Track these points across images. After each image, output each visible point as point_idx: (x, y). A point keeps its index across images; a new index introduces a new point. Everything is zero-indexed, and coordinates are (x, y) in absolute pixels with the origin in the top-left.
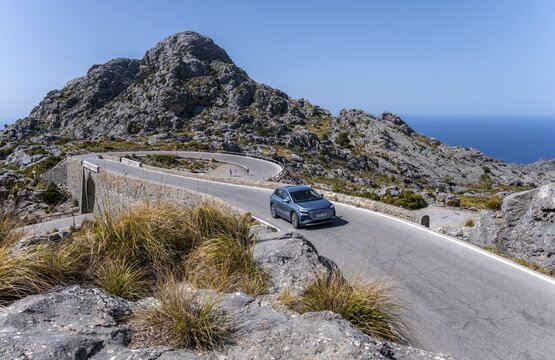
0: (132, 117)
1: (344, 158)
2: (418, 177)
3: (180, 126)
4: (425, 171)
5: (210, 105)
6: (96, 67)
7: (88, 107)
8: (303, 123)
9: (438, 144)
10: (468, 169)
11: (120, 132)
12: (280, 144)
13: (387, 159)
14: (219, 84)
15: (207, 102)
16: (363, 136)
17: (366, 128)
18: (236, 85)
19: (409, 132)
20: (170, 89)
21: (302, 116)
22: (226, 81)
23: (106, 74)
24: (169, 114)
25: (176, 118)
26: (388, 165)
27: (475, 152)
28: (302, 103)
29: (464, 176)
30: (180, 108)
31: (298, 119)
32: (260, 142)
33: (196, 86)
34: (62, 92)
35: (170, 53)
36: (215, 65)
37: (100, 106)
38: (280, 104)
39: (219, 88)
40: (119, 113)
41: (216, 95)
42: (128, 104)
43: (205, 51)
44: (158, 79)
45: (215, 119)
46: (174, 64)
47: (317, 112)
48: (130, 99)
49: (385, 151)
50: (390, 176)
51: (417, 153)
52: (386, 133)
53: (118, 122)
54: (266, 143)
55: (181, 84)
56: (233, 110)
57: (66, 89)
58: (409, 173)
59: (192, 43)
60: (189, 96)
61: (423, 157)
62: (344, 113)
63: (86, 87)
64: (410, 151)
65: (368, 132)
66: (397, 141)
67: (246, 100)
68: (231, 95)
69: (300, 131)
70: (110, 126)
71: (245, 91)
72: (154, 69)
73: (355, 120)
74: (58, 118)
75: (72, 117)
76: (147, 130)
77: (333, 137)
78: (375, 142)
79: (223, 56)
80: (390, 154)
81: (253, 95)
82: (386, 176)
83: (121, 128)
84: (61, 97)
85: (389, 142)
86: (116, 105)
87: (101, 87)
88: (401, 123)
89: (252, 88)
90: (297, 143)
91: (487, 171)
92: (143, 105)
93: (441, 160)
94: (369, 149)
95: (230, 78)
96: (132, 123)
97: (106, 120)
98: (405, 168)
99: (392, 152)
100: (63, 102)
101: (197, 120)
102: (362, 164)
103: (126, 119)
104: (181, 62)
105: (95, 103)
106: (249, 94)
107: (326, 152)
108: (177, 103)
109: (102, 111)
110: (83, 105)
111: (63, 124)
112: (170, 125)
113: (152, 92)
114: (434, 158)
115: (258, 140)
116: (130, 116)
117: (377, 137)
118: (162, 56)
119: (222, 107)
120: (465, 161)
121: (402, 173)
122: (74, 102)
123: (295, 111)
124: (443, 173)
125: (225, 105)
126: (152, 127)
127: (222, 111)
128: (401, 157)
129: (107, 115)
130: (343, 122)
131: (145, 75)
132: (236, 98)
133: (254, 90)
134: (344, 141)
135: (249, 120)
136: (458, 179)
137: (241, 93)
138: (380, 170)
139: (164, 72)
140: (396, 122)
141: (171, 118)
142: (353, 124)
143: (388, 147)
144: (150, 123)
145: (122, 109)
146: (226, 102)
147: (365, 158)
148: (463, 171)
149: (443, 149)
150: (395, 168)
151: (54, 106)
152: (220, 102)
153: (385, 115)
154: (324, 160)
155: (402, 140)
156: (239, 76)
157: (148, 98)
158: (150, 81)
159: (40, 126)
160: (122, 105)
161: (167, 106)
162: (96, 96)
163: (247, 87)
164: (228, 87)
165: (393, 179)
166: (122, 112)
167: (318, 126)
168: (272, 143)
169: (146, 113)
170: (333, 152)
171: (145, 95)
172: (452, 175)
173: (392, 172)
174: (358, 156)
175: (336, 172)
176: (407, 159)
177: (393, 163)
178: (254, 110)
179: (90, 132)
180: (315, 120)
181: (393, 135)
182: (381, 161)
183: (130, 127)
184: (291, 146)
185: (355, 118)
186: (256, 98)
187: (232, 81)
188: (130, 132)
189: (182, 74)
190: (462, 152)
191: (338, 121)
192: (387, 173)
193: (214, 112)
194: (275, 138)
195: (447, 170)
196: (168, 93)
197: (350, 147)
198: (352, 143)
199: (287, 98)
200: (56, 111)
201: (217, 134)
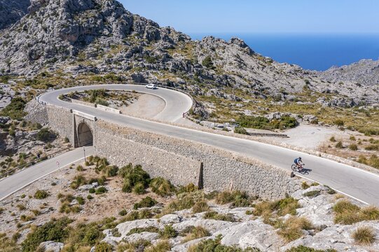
0: (32, 46)
1: (212, 78)
2: (263, 90)
3: (76, 54)
4: (268, 85)
5: (99, 35)
8: (173, 48)
9: (271, 62)
10: (295, 81)
11: (20, 58)
12: (165, 69)
13: (240, 77)
14: (103, 17)
15: (96, 33)
16: (222, 59)
17: (224, 52)
18: (117, 17)
19: (251, 53)
20: (64, 22)
21: (171, 41)
22: (109, 13)
24: (66, 43)
25: (72, 47)
26: (242, 81)
27: (297, 67)
28: (169, 30)
29: (292, 87)
30: (74, 39)
31: (169, 45)
38: (154, 32)
39: (104, 20)
40: (17, 42)
41: (102, 26)
42: (24, 33)
44: (51, 12)
45: (104, 47)
47: (181, 38)
48: (25, 29)
49: (239, 71)
50: (244, 90)
51: (260, 71)
52: (238, 56)
53: (17, 50)
55: (72, 18)
56: (117, 38)
58: (257, 87)
60: (80, 27)
61: (265, 74)
64: (256, 70)
65: (225, 56)
66: (246, 62)
67: (127, 30)
68: (114, 26)
69: (178, 58)
70: (10, 53)
72: (45, 3)
73: (215, 46)
76: (47, 57)
78: (231, 64)
80: (243, 72)
81: (132, 26)
82: (241, 90)
83: (21, 55)
85: (241, 64)
86: (12, 34)
88: (245, 46)
89: (130, 19)
90: (177, 68)
91: (308, 83)
92: (39, 36)
93: (277, 76)
94: (227, 69)
95: (112, 11)
96: (32, 51)
97: (6, 48)
98: (253, 83)
99: (244, 71)
101: (90, 49)
102: (224, 81)
103: (26, 48)
106: (129, 25)
107: (199, 74)
108: (71, 33)
109: (1, 40)
112: (68, 53)
113: (47, 24)
114: (271, 74)
115: (148, 66)
116: (30, 45)
117: (232, 59)
119: (108, 36)
120: (291, 75)
121: (252, 87)
123: (166, 38)
124: (278, 85)
125: (110, 35)
127: (108, 39)
128: (250, 75)
129: (6, 43)
130: (205, 48)
131: (36, 7)
132: (118, 28)
133: (132, 22)
134: (209, 63)
135: (139, 50)
136: (289, 90)
137: (122, 24)
138: (237, 85)
139: (54, 5)
140: (241, 46)
141: (67, 46)
142: (213, 49)
143: (241, 67)
144: (49, 51)
146: (111, 32)
147: (226, 77)
148: (292, 83)
149: (275, 65)
150: (247, 83)
152: (106, 32)
153: (233, 40)
154: (198, 81)
155: (249, 61)
157: (44, 29)
158: (43, 14)
160: (18, 35)
163: (126, 18)
164: (111, 19)
165: (247, 92)
166: (20, 41)
169: (44, 42)
170: (203, 74)
171: (40, 26)
172: (284, 86)
173: (245, 86)
174: (221, 76)
175: (212, 92)
176: (254, 76)
177: (245, 80)
178: (135, 39)
180: (181, 45)
181: (243, 57)
182: (237, 78)
183: (31, 54)
184: (173, 71)
185: (214, 43)
186: (135, 28)
187: (113, 14)
188: (31, 59)
190: (288, 68)
192: (242, 87)
193: (103, 41)
194: (161, 64)
195: (282, 83)
196: (63, 26)
197: (213, 68)
198: (214, 65)
199: (158, 27)
201: (115, 63)
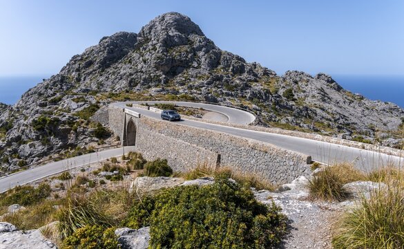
1: (291, 108)
2: (348, 125)
3: (166, 82)
4: (354, 120)
5: (189, 67)
6: (105, 38)
7: (100, 67)
8: (256, 81)
9: (362, 98)
10: (388, 118)
11: (123, 86)
12: (242, 97)
13: (323, 109)
14: (194, 51)
15: (186, 65)
16: (304, 92)
17: (307, 85)
18: (207, 52)
19: (339, 89)
20: (160, 54)
21: (255, 75)
22: (200, 48)
23: (112, 43)
24: (159, 73)
25: (164, 76)
26: (324, 114)
27: (392, 105)
28: (255, 65)
29: (385, 125)
30: (167, 69)
31: (253, 78)
32: (228, 95)
33: (179, 52)
34: (82, 56)
35: (159, 28)
36: (192, 37)
37: (108, 66)
38: (240, 66)
39: (195, 54)
40: (122, 72)
41: (192, 59)
42: (129, 65)
43: (185, 26)
44: (151, 47)
45: (192, 77)
46: (162, 36)
47: (266, 73)
48: (130, 62)
49: (321, 104)
50: (326, 123)
51: (346, 106)
52: (322, 90)
53: (121, 78)
54: (232, 95)
55: (167, 51)
56: (205, 70)
57: (84, 54)
58: (341, 121)
59: (176, 20)
60: (173, 60)
61: (352, 109)
62: (289, 73)
63: (98, 53)
64: (341, 104)
65: (308, 89)
66: (331, 96)
67: (214, 63)
68: (203, 59)
69: (257, 87)
70: (116, 81)
71: (213, 57)
72: (147, 40)
74: (79, 75)
75: (89, 74)
76: (143, 84)
77: (281, 92)
78: (314, 96)
79: (197, 31)
80: (326, 105)
81: (220, 60)
82: (322, 123)
83: (124, 83)
84: (81, 60)
85: (324, 97)
86: (120, 66)
87: (108, 53)
88: (332, 81)
89: (219, 54)
90: (255, 96)
91: (403, 121)
92: (140, 66)
93: (366, 111)
94: (309, 101)
95: (203, 47)
96: (132, 79)
97: (113, 77)
98: (337, 117)
100: (82, 63)
101: (179, 78)
102: (304, 113)
103: (128, 76)
104: (167, 35)
105: (105, 65)
106: (216, 58)
107: (277, 103)
108: (165, 65)
109: (111, 70)
110: (96, 66)
111: (82, 79)
112: (160, 81)
113: (147, 57)
114: (360, 109)
115: (226, 93)
116: (131, 74)
117: (315, 93)
118: (153, 30)
119: (196, 68)
120: (384, 113)
121: (335, 121)
122: (90, 64)
123: (250, 72)
124: (368, 122)
125: (199, 67)
126: (147, 82)
127: (196, 71)
128: (334, 108)
129: (114, 73)
130: (288, 81)
131: (141, 44)
132: (207, 61)
133: (220, 56)
134: (289, 95)
135: (219, 79)
136: (380, 127)
137: (211, 58)
138: (318, 118)
139: (155, 42)
140: (328, 81)
141: (160, 76)
142: (296, 82)
143: (324, 101)
144: (145, 79)
145: (124, 69)
146: (199, 64)
147: (307, 109)
148: (384, 120)
149: (366, 102)
150: (330, 117)
151: (76, 66)
152: (195, 64)
153: (319, 76)
154: (276, 109)
155: (335, 95)
156: (209, 45)
157: (144, 61)
158: (145, 49)
159: (67, 81)
160: (124, 66)
161: (157, 67)
162: (105, 59)
163: (214, 53)
164: (201, 54)
165: (329, 125)
166: (125, 71)
167: (268, 83)
168: (236, 96)
169: (142, 72)
170: (282, 103)
171: (141, 59)
172: (375, 123)
174: (301, 107)
175: (287, 119)
176: (339, 110)
177: (328, 113)
178: (220, 71)
179: (102, 85)
180: (265, 78)
181: (327, 91)
182: (319, 111)
183: (131, 82)
184: (251, 99)
185: (297, 78)
186: (222, 62)
187: (204, 49)
189: (168, 43)
190: (381, 105)
191: (284, 80)
193: (191, 72)
194: (239, 92)
195: (371, 120)
196: (159, 58)
197: (294, 100)
198: (296, 97)
199: (244, 62)
200: (78, 70)
201: (196, 88)
